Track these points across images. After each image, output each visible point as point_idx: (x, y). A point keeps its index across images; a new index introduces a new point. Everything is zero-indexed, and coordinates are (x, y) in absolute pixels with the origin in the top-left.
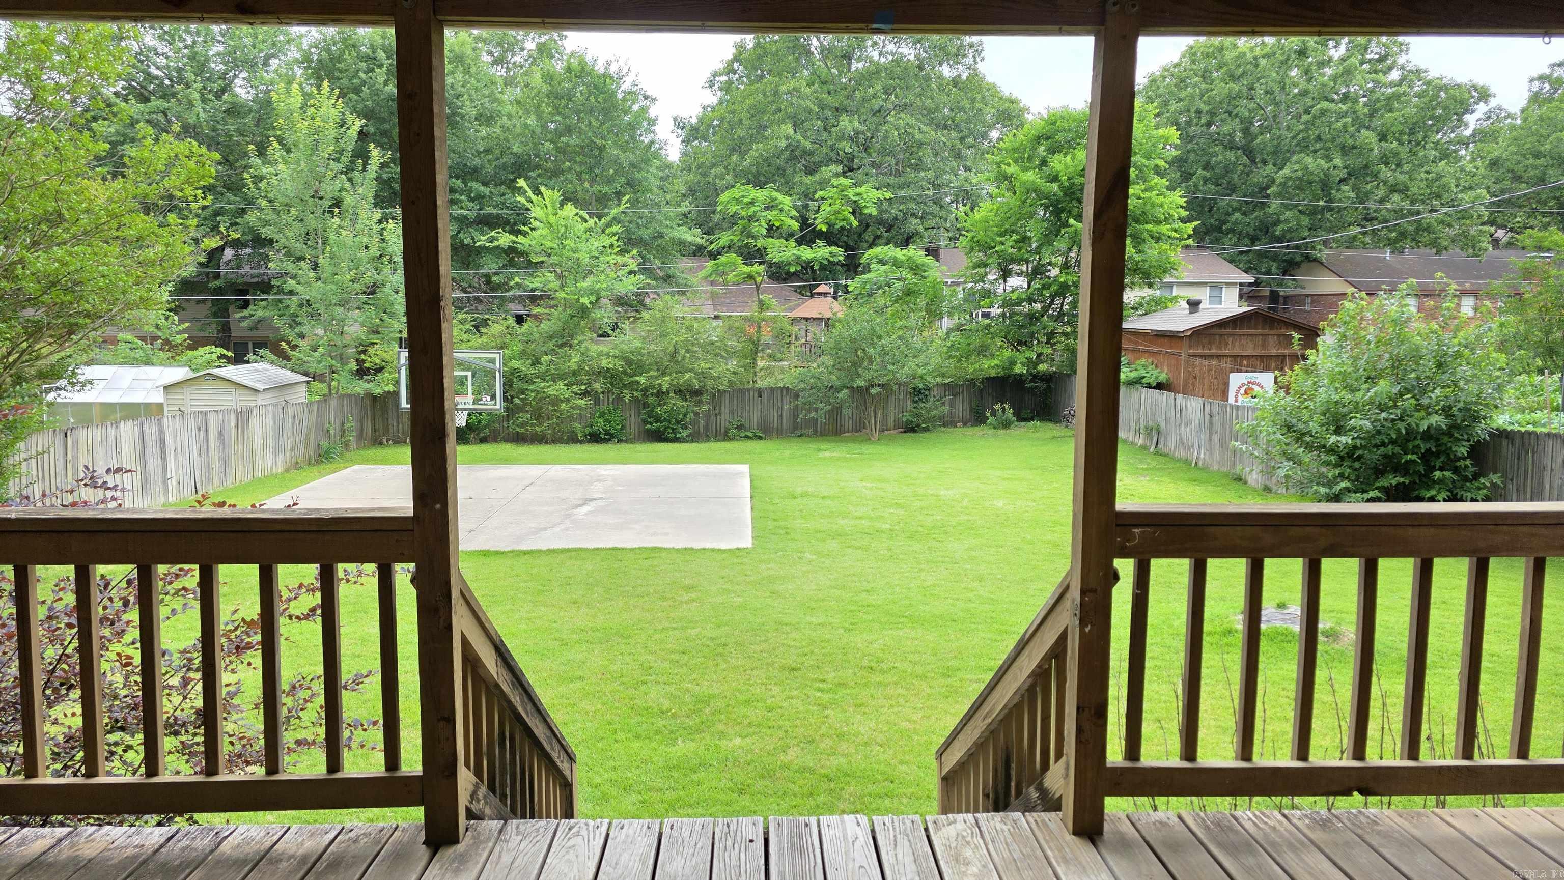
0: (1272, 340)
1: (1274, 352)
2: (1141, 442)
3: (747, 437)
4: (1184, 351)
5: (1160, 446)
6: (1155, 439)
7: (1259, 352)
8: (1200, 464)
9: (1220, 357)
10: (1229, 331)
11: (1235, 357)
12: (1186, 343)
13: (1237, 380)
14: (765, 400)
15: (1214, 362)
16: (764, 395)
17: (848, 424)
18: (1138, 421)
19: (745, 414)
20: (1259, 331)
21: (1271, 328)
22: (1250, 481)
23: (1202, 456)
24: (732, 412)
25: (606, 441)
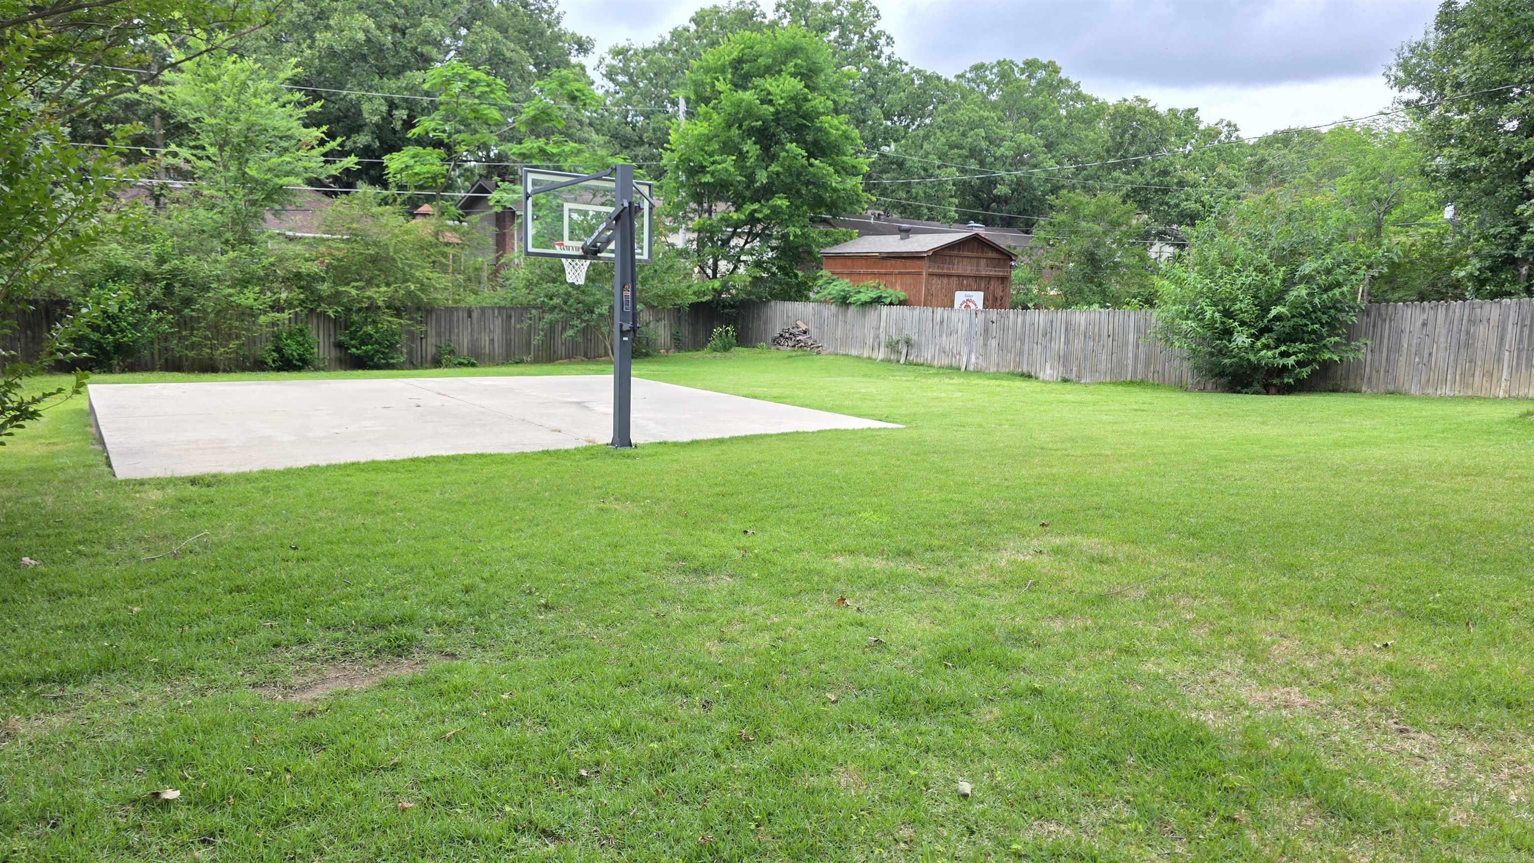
0: (983, 262)
1: (983, 273)
2: (881, 356)
3: (461, 364)
4: (925, 268)
5: (911, 358)
6: (904, 352)
7: (974, 273)
8: (971, 368)
9: (949, 276)
10: (955, 252)
11: (959, 276)
12: (926, 263)
13: (960, 296)
14: (475, 321)
15: (945, 281)
16: (475, 315)
17: (562, 350)
18: (877, 337)
19: (454, 338)
20: (975, 254)
21: (983, 252)
22: (1041, 376)
23: (973, 360)
24: (439, 335)
25: (298, 369)
